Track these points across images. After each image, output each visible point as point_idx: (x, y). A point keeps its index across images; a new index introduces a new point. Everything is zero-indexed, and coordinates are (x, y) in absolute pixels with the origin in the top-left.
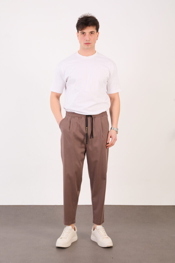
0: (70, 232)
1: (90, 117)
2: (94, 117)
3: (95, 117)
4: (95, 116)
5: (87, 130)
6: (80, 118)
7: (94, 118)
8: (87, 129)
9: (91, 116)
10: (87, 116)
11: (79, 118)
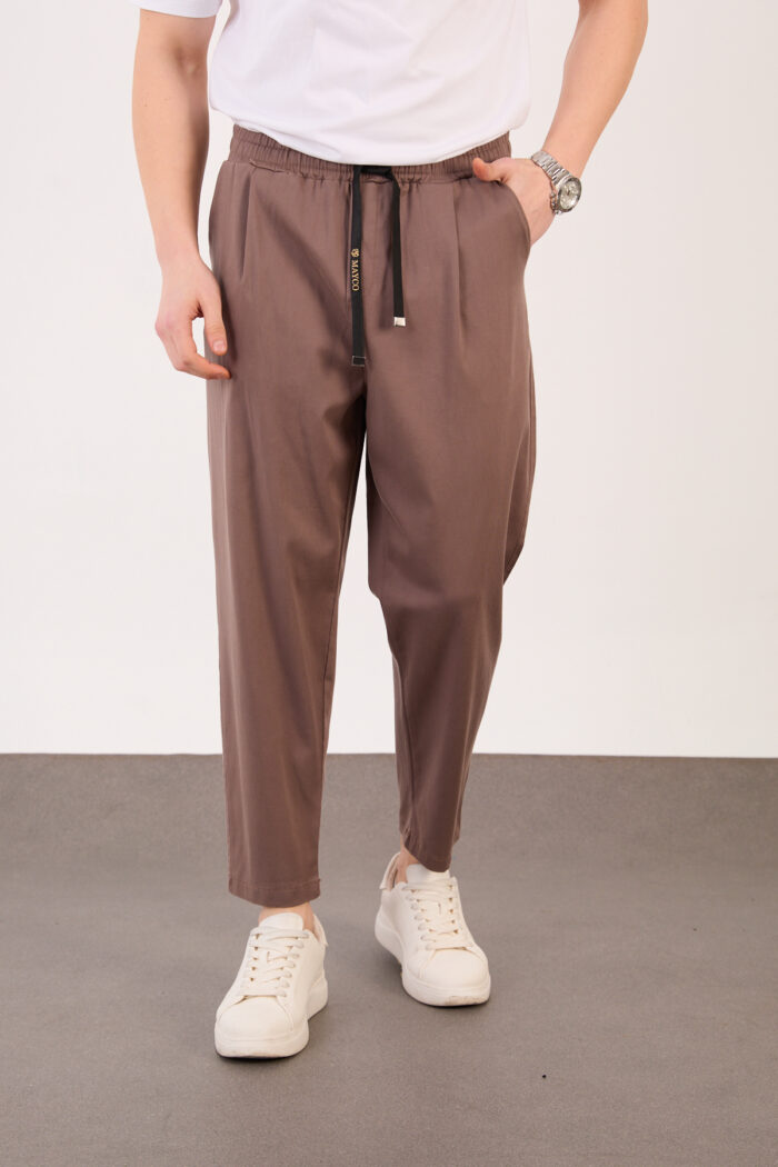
0: (294, 950)
1: (378, 179)
2: (411, 181)
3: (418, 182)
4: (416, 173)
5: (360, 269)
6: (310, 182)
7: (404, 188)
8: (355, 264)
9: (386, 172)
10: (363, 172)
11: (305, 177)
